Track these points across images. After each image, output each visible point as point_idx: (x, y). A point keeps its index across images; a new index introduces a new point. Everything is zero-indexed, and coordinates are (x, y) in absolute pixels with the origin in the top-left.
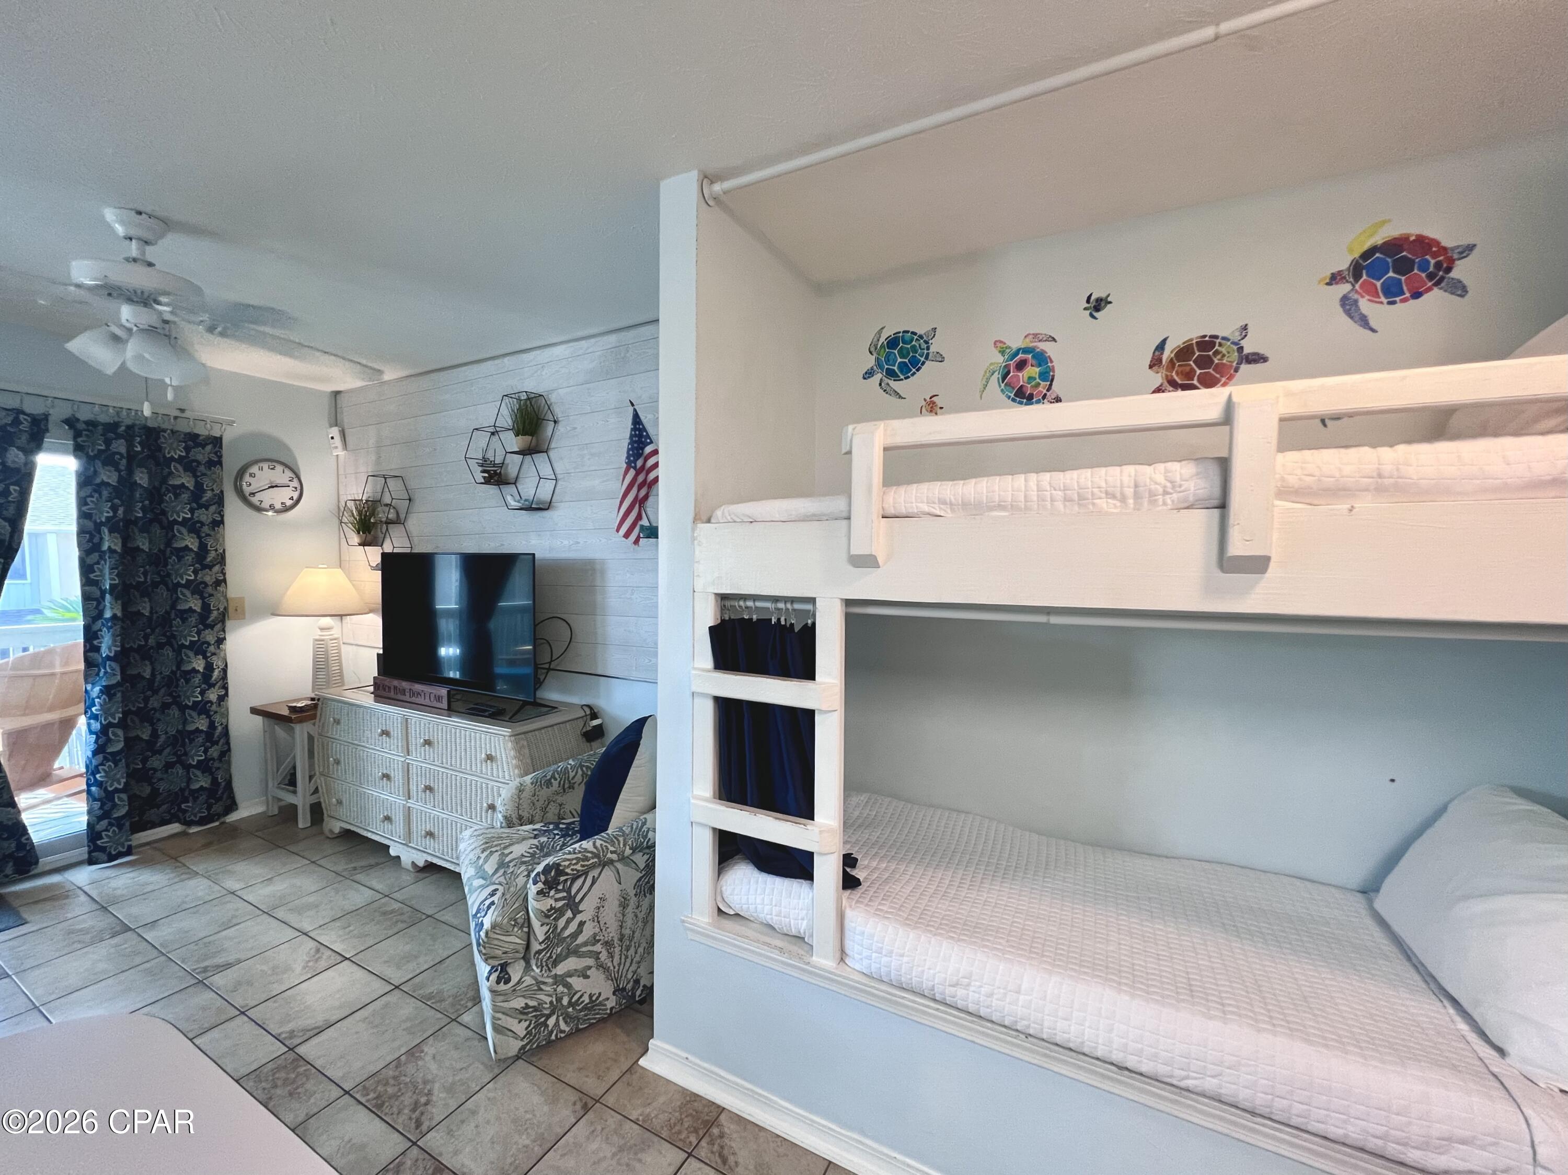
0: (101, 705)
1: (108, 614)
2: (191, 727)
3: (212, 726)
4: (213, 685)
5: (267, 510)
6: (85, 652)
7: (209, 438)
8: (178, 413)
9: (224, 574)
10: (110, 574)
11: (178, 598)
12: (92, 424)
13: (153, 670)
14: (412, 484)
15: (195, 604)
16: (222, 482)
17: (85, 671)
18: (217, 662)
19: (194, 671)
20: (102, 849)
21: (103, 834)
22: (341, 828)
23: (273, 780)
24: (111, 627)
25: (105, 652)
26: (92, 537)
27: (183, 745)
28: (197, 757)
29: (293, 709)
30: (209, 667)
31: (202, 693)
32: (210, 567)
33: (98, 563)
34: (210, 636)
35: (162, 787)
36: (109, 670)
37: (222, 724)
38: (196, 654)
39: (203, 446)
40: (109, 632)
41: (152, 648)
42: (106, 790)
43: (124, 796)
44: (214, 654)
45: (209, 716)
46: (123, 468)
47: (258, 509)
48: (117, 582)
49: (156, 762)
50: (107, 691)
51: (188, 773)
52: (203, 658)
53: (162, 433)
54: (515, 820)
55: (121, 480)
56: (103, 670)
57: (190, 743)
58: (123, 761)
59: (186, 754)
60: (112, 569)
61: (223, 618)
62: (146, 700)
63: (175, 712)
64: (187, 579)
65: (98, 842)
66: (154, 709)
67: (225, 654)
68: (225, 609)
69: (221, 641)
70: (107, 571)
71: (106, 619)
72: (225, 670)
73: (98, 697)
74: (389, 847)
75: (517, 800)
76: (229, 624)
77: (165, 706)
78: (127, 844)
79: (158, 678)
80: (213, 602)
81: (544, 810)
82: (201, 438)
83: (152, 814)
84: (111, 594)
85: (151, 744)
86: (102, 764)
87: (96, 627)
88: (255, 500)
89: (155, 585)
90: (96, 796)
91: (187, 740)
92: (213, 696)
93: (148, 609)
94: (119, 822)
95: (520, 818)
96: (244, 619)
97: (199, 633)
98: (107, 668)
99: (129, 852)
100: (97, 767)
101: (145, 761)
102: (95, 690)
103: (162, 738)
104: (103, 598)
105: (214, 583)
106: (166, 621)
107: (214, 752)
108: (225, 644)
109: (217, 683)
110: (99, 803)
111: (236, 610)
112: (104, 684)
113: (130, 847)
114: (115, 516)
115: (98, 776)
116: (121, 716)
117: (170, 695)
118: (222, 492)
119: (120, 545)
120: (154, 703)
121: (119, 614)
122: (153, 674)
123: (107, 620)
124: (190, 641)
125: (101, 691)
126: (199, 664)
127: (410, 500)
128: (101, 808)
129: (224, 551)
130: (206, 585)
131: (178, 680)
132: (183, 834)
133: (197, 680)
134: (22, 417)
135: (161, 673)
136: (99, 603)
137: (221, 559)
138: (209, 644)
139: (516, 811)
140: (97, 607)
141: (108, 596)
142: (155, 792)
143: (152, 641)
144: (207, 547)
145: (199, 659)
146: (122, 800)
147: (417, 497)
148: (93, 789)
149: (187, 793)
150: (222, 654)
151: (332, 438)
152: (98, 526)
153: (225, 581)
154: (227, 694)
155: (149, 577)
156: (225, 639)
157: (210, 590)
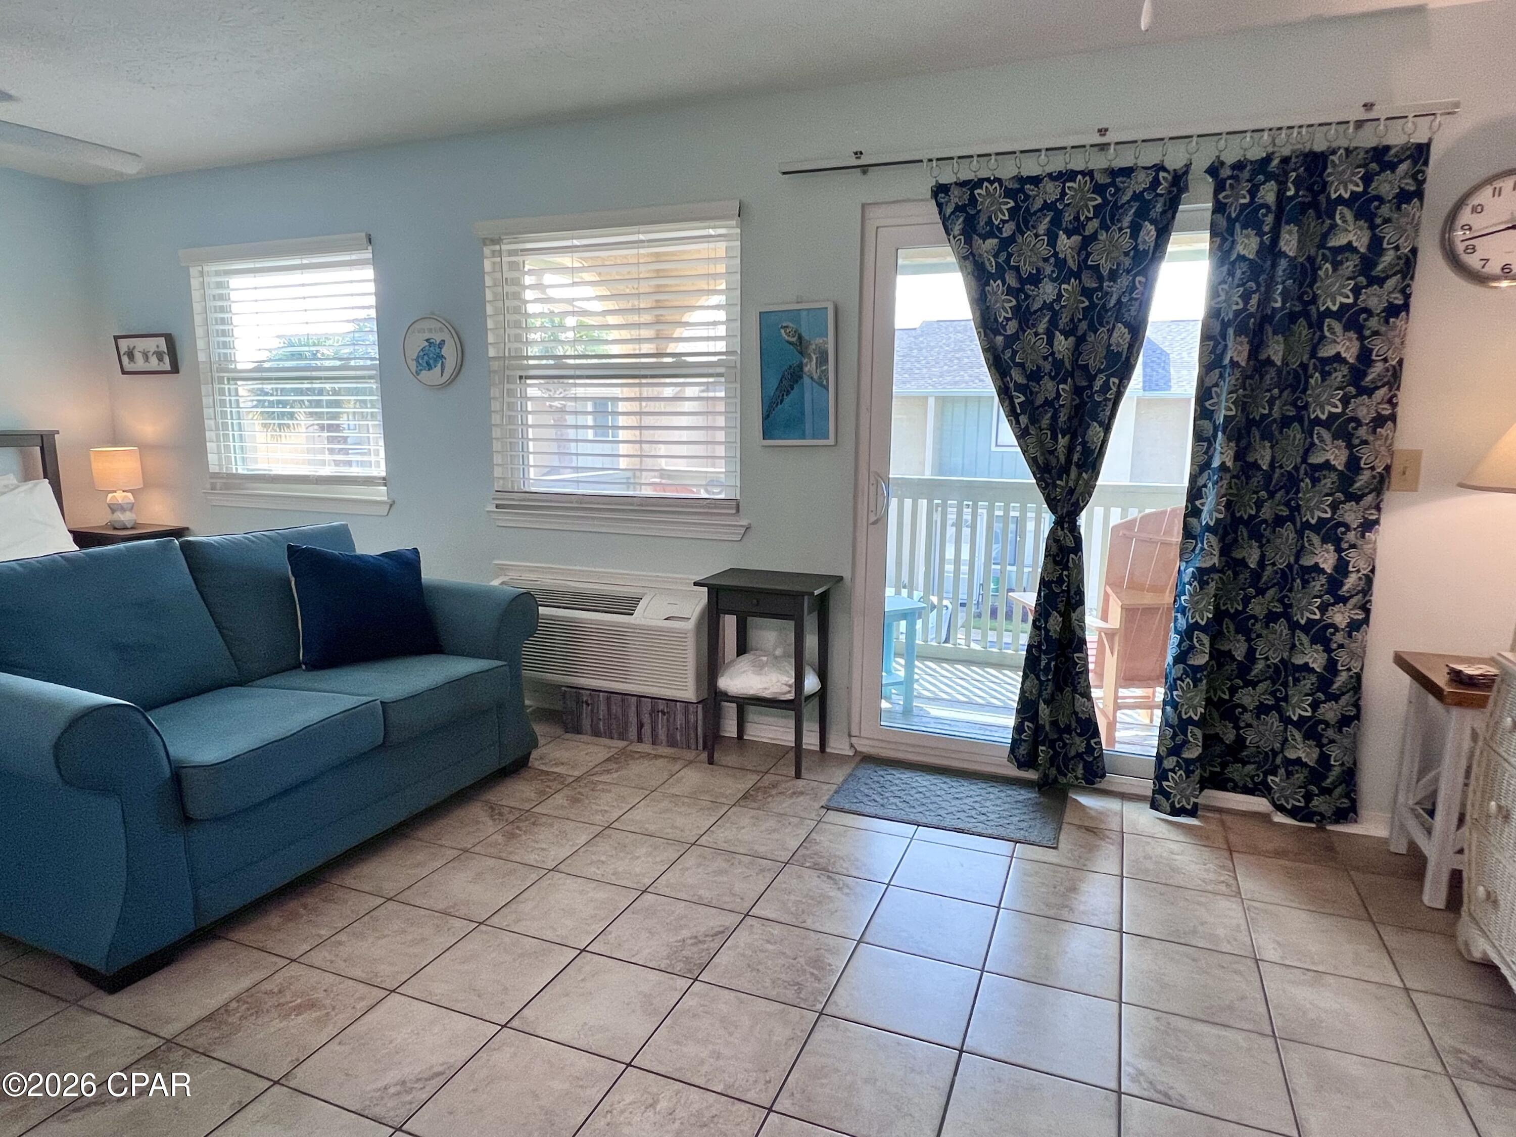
0: (1190, 595)
1: (1217, 462)
2: (1299, 660)
3: (1332, 666)
4: (1344, 600)
5: (1496, 278)
6: (1186, 516)
7: (1408, 149)
8: (1362, 115)
9: (1394, 405)
10: (1227, 400)
11: (1313, 444)
12: (1240, 166)
13: (1263, 557)
15: (1336, 456)
16: (1417, 231)
17: (1183, 543)
18: (1355, 560)
19: (1316, 569)
20: (1167, 795)
21: (1171, 774)
22: (1485, 953)
23: (1408, 791)
24: (1218, 482)
25: (1205, 518)
26: (1217, 343)
27: (1285, 685)
28: (1299, 709)
29: (1457, 677)
30: (1342, 567)
31: (1323, 608)
32: (1370, 392)
33: (1216, 385)
34: (1351, 515)
35: (1250, 737)
36: (1206, 546)
37: (1349, 670)
38: (1324, 541)
39: (1393, 167)
40: (1214, 489)
41: (1265, 521)
42: (1180, 715)
43: (1199, 733)
44: (1353, 546)
45: (1328, 650)
46: (1266, 229)
47: (1480, 278)
48: (1233, 413)
49: (1247, 698)
50: (1202, 575)
51: (1286, 729)
52: (1335, 551)
53: (1331, 158)
55: (1262, 251)
56: (1200, 545)
57: (1294, 685)
58: (1204, 682)
59: (1286, 699)
60: (1232, 393)
61: (1381, 483)
62: (1246, 601)
63: (1281, 627)
64: (1330, 412)
65: (1164, 782)
66: (1254, 617)
67: (1375, 550)
68: (1388, 468)
69: (1369, 525)
70: (1224, 396)
71: (1213, 469)
72: (1369, 580)
73: (1190, 583)
76: (1389, 496)
77: (1272, 617)
78: (1193, 800)
79: (1269, 570)
80: (1366, 456)
82: (1393, 152)
83: (1235, 771)
84: (1224, 433)
85: (1244, 669)
86: (1182, 678)
87: (1201, 481)
88: (1473, 261)
89: (1286, 422)
90: (1171, 719)
91: (1290, 678)
92: (1340, 617)
93: (1268, 458)
94: (1188, 766)
96: (1416, 490)
97: (1334, 507)
98: (1205, 541)
99: (1192, 812)
100: (1176, 680)
101: (1233, 690)
102: (1188, 571)
103: (1260, 666)
104: (1215, 436)
105: (1373, 420)
106: (1292, 482)
107: (1330, 712)
108: (1377, 531)
109: (1352, 597)
110: (1173, 730)
111: (1404, 473)
112: (1197, 565)
113: (1196, 805)
114: (1245, 309)
115: (1175, 692)
116: (1210, 616)
117: (1281, 601)
118: (1414, 251)
119: (1245, 354)
120: (1257, 608)
121: (1229, 464)
122: (1262, 563)
123: (1215, 471)
124: (1319, 518)
125: (1194, 574)
126: (1326, 559)
128: (1174, 738)
129: (1400, 362)
130: (1359, 423)
131: (1294, 580)
132: (1264, 818)
133: (1318, 584)
134: (1162, 174)
135: (1274, 564)
136: (1207, 446)
137: (1394, 377)
138: (1348, 528)
140: (1206, 452)
141: (1220, 435)
142: (1240, 741)
143: (1267, 513)
144: (1371, 354)
145: (1327, 551)
146: (1195, 735)
148: (1169, 708)
149: (1278, 760)
150: (1367, 548)
152: (1224, 327)
153: (1393, 418)
154: (1366, 621)
155: (1276, 408)
156: (1377, 522)
157: (1362, 432)
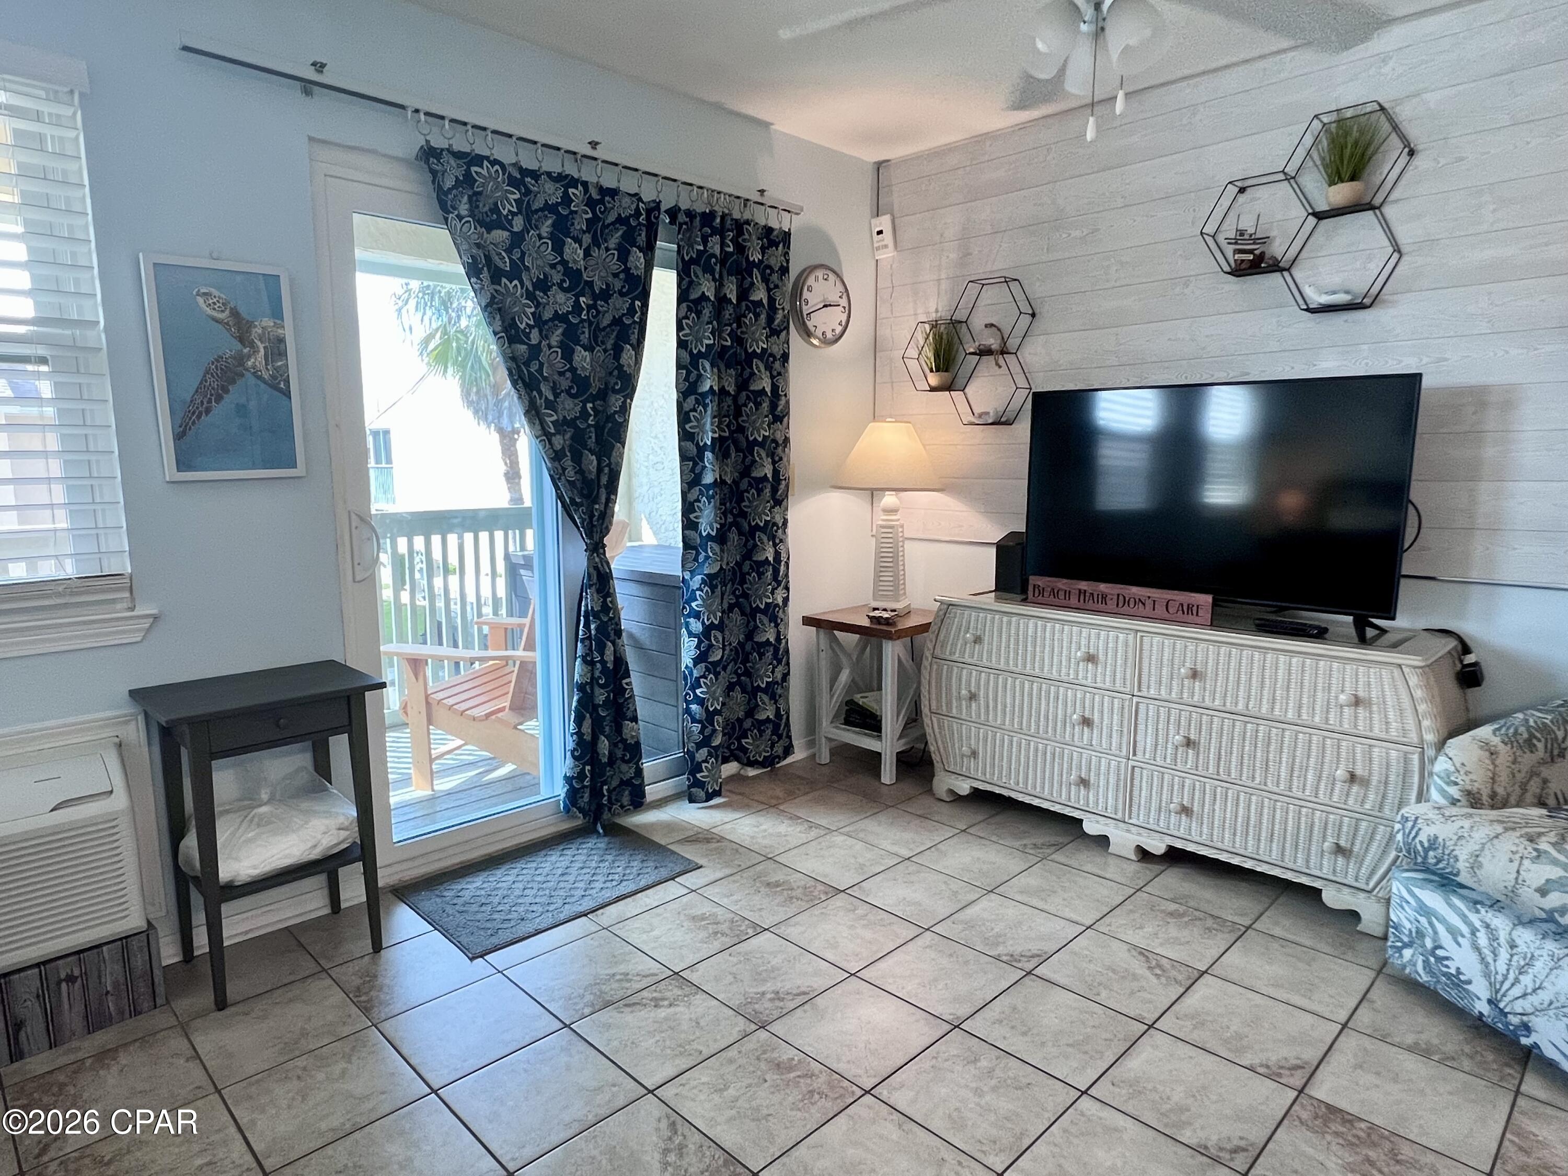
0: (703, 599)
1: (708, 479)
2: (762, 638)
3: (779, 638)
4: (780, 584)
5: (819, 340)
6: (683, 528)
7: (780, 234)
8: (757, 197)
10: (712, 424)
12: (690, 214)
14: (1037, 290)
15: (769, 470)
17: (684, 552)
18: (783, 552)
19: (767, 562)
20: (701, 785)
21: (704, 765)
22: (972, 788)
24: (713, 497)
25: (704, 529)
26: (689, 373)
28: (766, 677)
30: (778, 558)
31: (773, 592)
32: (780, 420)
33: (697, 409)
34: (778, 516)
36: (709, 554)
37: (785, 637)
38: (769, 539)
39: (776, 245)
40: (709, 503)
42: (707, 709)
44: (781, 541)
45: (777, 625)
46: (718, 276)
47: (812, 338)
48: (721, 434)
50: (710, 581)
51: (754, 697)
52: (773, 546)
53: (745, 226)
54: (1485, 798)
55: (716, 292)
56: (703, 554)
57: (761, 659)
58: (722, 674)
60: (715, 417)
61: (787, 492)
63: (736, 615)
65: (698, 776)
68: (789, 479)
69: (786, 523)
70: (708, 420)
71: (705, 486)
72: (788, 564)
73: (700, 589)
74: (1081, 821)
75: (1491, 767)
77: (730, 608)
78: (720, 781)
79: (727, 569)
80: (782, 469)
81: (1524, 788)
82: (775, 233)
84: (711, 451)
86: (704, 677)
87: (693, 496)
88: (810, 325)
90: (697, 717)
94: (717, 752)
95: (1494, 795)
96: (794, 494)
97: (771, 511)
98: (709, 550)
100: (698, 679)
102: (695, 579)
104: (703, 456)
105: (783, 441)
107: (779, 673)
108: (789, 528)
109: (783, 580)
110: (700, 726)
112: (706, 572)
114: (714, 343)
115: (698, 691)
116: (721, 615)
123: (707, 487)
125: (703, 580)
126: (770, 554)
127: (1033, 315)
128: (701, 732)
129: (789, 397)
130: (777, 444)
131: (747, 574)
133: (769, 574)
134: (641, 205)
136: (695, 464)
137: (788, 408)
138: (777, 527)
139: (1489, 785)
140: (692, 470)
141: (708, 455)
144: (778, 390)
145: (770, 547)
146: (720, 722)
147: (1045, 311)
148: (694, 707)
149: (747, 725)
150: (786, 541)
151: (880, 232)
152: (695, 359)
153: (789, 440)
154: (788, 597)
157: (779, 450)
